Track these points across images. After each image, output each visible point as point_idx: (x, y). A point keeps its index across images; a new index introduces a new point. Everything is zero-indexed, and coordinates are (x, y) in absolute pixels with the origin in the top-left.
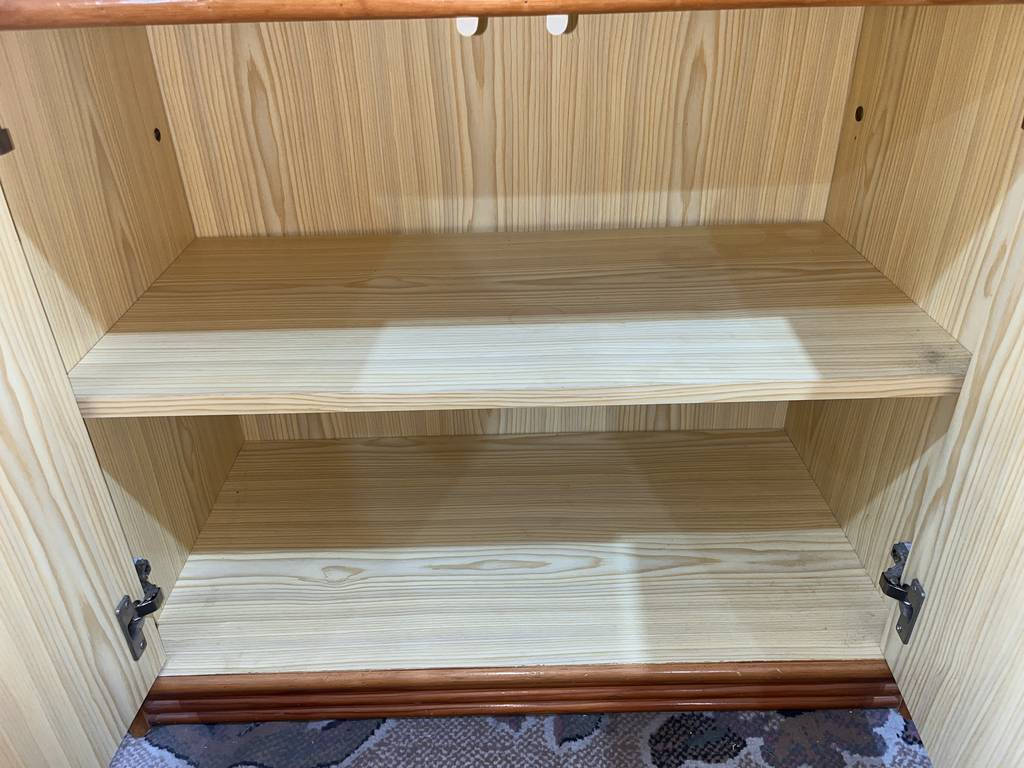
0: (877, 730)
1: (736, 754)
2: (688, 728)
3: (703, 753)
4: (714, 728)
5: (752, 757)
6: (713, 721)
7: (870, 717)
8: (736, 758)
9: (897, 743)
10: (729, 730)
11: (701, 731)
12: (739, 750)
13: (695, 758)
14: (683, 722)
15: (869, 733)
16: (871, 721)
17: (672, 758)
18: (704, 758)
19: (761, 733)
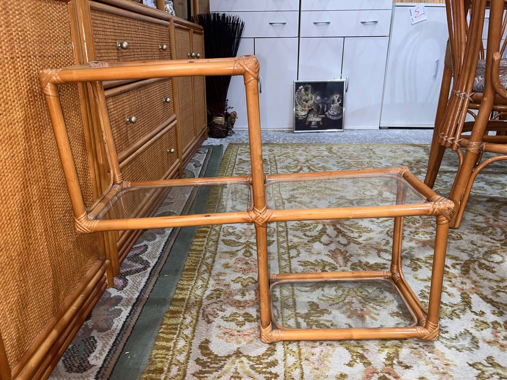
0: (112, 296)
1: (96, 341)
2: (72, 355)
3: (88, 353)
4: (79, 346)
5: (100, 336)
6: (74, 345)
7: (105, 296)
8: (98, 341)
9: (121, 292)
10: (83, 340)
11: (77, 351)
12: (94, 339)
13: (89, 356)
14: (68, 356)
15: (112, 298)
16: (108, 296)
17: (84, 365)
18: (91, 353)
19: (92, 330)
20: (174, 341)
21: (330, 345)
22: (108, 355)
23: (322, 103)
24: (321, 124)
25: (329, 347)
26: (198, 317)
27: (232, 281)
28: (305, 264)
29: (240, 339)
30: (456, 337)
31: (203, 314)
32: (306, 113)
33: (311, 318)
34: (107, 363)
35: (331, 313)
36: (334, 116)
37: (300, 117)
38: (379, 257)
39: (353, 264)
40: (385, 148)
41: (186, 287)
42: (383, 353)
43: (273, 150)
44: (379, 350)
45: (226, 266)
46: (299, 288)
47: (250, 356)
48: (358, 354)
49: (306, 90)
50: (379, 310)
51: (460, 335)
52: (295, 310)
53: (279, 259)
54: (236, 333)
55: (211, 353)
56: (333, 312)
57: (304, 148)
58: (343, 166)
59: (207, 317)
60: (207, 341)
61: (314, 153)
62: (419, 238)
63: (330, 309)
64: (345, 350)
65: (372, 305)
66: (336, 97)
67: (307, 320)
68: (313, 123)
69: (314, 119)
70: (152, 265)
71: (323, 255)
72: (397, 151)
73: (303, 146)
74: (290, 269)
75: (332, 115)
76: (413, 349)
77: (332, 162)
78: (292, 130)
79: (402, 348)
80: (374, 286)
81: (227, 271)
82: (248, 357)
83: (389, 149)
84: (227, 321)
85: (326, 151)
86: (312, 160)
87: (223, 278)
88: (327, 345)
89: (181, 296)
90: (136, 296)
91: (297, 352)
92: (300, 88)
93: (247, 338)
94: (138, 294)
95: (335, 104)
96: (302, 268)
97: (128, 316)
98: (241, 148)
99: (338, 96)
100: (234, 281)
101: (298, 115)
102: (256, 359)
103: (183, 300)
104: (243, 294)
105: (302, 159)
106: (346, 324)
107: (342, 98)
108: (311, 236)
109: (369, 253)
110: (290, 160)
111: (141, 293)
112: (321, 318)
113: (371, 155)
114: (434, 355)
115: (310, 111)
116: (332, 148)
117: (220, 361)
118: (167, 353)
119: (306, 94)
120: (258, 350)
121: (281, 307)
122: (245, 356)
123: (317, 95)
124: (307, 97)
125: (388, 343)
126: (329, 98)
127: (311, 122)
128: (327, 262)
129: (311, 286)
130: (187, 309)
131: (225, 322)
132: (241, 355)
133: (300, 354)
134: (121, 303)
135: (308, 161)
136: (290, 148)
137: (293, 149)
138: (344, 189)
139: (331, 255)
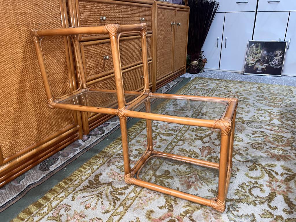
1: (58, 160)
2: (45, 163)
4: (51, 160)
5: (61, 159)
6: (49, 160)
7: (75, 143)
9: (83, 143)
10: (54, 159)
11: (48, 162)
13: (51, 166)
16: (77, 143)
17: (47, 168)
18: (53, 164)
19: (60, 155)
20: (87, 169)
21: (159, 195)
22: (58, 167)
23: (268, 56)
24: (265, 70)
25: (157, 196)
26: (106, 162)
27: (136, 149)
28: (182, 150)
29: (116, 178)
30: (242, 216)
31: (109, 161)
32: (255, 62)
33: (160, 178)
34: (55, 170)
35: (173, 179)
36: (275, 65)
37: (250, 64)
39: (211, 157)
41: (111, 147)
42: (185, 208)
43: (219, 84)
44: (184, 206)
45: (138, 142)
46: (167, 162)
48: (170, 204)
49: (257, 47)
50: (204, 186)
51: (246, 216)
52: (155, 172)
53: (169, 144)
54: (116, 174)
55: (98, 180)
56: (175, 179)
58: (260, 99)
59: (110, 163)
60: (101, 174)
61: (245, 88)
63: (174, 177)
64: (164, 200)
65: (202, 182)
66: (279, 52)
67: (157, 179)
68: (259, 69)
69: (260, 66)
70: (106, 133)
71: (197, 148)
75: (274, 65)
76: (205, 213)
77: (254, 95)
78: (243, 72)
79: (199, 210)
80: (213, 172)
81: (137, 144)
82: (113, 187)
84: (117, 167)
85: (256, 88)
86: (240, 93)
87: (132, 147)
88: (157, 194)
89: (106, 151)
90: (87, 146)
92: (252, 45)
93: (120, 178)
94: (89, 145)
95: (277, 58)
96: (178, 152)
97: (78, 153)
98: (201, 81)
99: (280, 52)
101: (248, 63)
102: (116, 189)
103: (106, 152)
104: (136, 157)
105: (234, 91)
106: (176, 187)
107: (283, 53)
108: (199, 136)
110: (225, 91)
111: (90, 145)
112: (166, 180)
113: (288, 94)
115: (257, 61)
116: (262, 86)
117: (99, 184)
118: (80, 174)
119: (256, 49)
120: (120, 185)
121: (149, 169)
122: (112, 186)
123: (265, 50)
124: (256, 52)
125: (192, 205)
126: (273, 53)
127: (257, 68)
128: (196, 152)
129: (175, 162)
130: (104, 157)
131: (116, 168)
132: (110, 185)
133: (139, 193)
134: (80, 147)
135: (237, 92)
136: (232, 83)
137: (233, 84)
138: (246, 113)
139: (202, 149)
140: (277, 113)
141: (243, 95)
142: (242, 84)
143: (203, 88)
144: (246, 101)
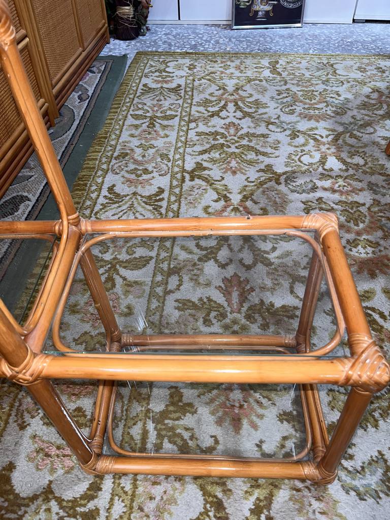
21: (180, 479)
26: (10, 415)
27: (75, 340)
28: (184, 305)
29: (57, 463)
30: (363, 468)
31: (18, 410)
33: (166, 421)
35: (196, 412)
37: (242, 4)
38: (292, 292)
39: (250, 308)
40: (352, 63)
42: (251, 498)
43: (195, 67)
44: (246, 492)
45: (73, 310)
47: (63, 500)
48: (215, 500)
50: (266, 408)
51: (370, 464)
52: (148, 404)
53: (149, 296)
54: (53, 451)
55: (12, 491)
56: (200, 410)
57: (237, 62)
58: (285, 100)
59: (22, 416)
60: (11, 467)
61: (249, 73)
62: (357, 254)
63: (196, 404)
64: (198, 490)
67: (159, 426)
71: (212, 287)
72: (368, 68)
73: (238, 58)
74: (161, 316)
76: (294, 492)
77: (272, 91)
78: (230, 23)
79: (281, 488)
81: (72, 320)
82: (60, 501)
83: (358, 65)
85: (268, 68)
86: (244, 88)
88: (176, 479)
91: (130, 493)
96: (177, 314)
98: (152, 63)
100: (77, 340)
102: (70, 504)
105: (230, 85)
108: (206, 249)
109: (278, 284)
110: (213, 88)
112: (181, 422)
113: (330, 76)
114: (322, 505)
116: (277, 62)
121: (130, 398)
122: (56, 498)
128: (216, 302)
131: (44, 428)
132: (50, 496)
133: (133, 495)
135: (238, 89)
136: (219, 62)
137: (222, 65)
138: (274, 151)
139: (224, 288)
140: (327, 137)
141: (251, 95)
142: (239, 60)
143: (165, 85)
144: (262, 114)
